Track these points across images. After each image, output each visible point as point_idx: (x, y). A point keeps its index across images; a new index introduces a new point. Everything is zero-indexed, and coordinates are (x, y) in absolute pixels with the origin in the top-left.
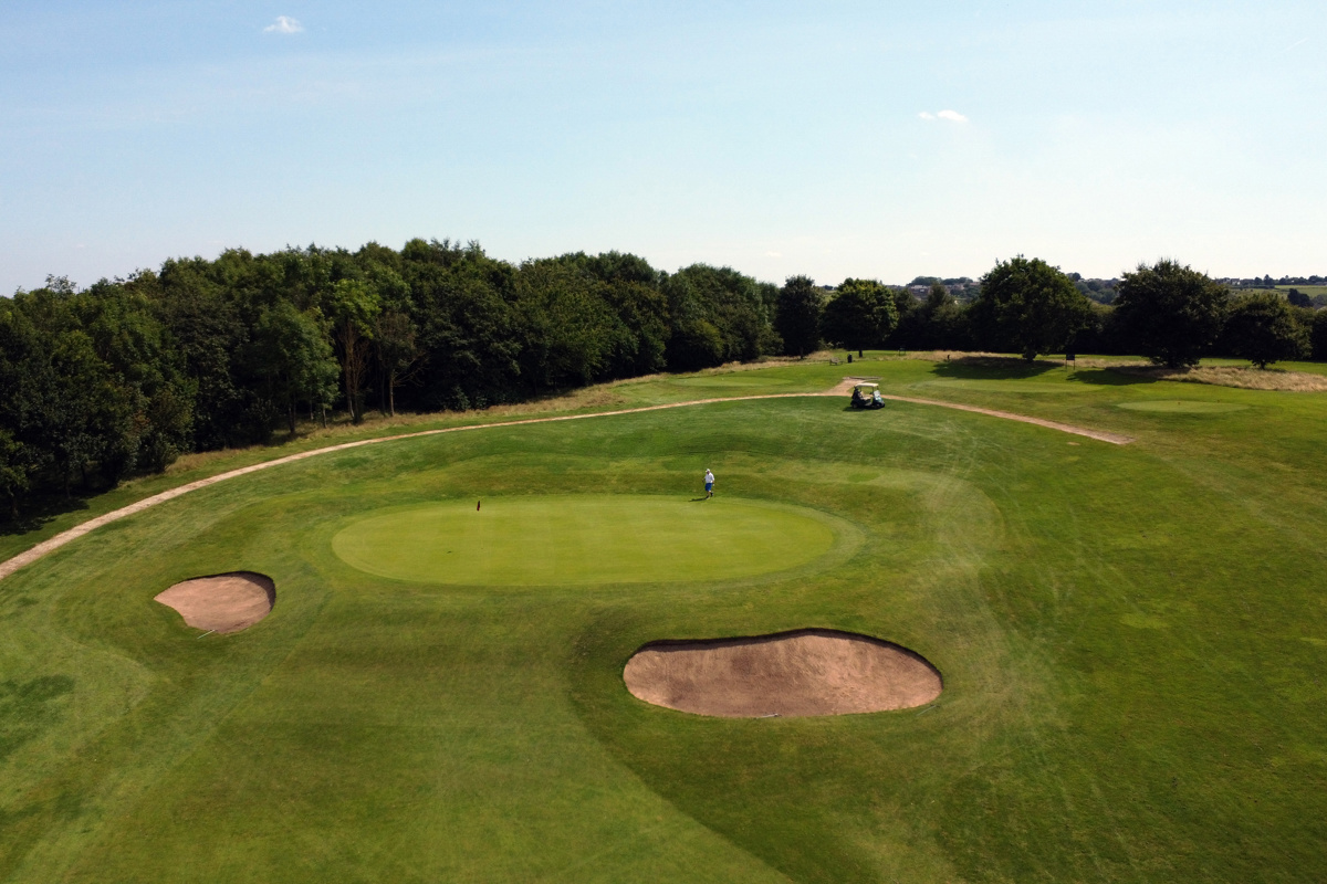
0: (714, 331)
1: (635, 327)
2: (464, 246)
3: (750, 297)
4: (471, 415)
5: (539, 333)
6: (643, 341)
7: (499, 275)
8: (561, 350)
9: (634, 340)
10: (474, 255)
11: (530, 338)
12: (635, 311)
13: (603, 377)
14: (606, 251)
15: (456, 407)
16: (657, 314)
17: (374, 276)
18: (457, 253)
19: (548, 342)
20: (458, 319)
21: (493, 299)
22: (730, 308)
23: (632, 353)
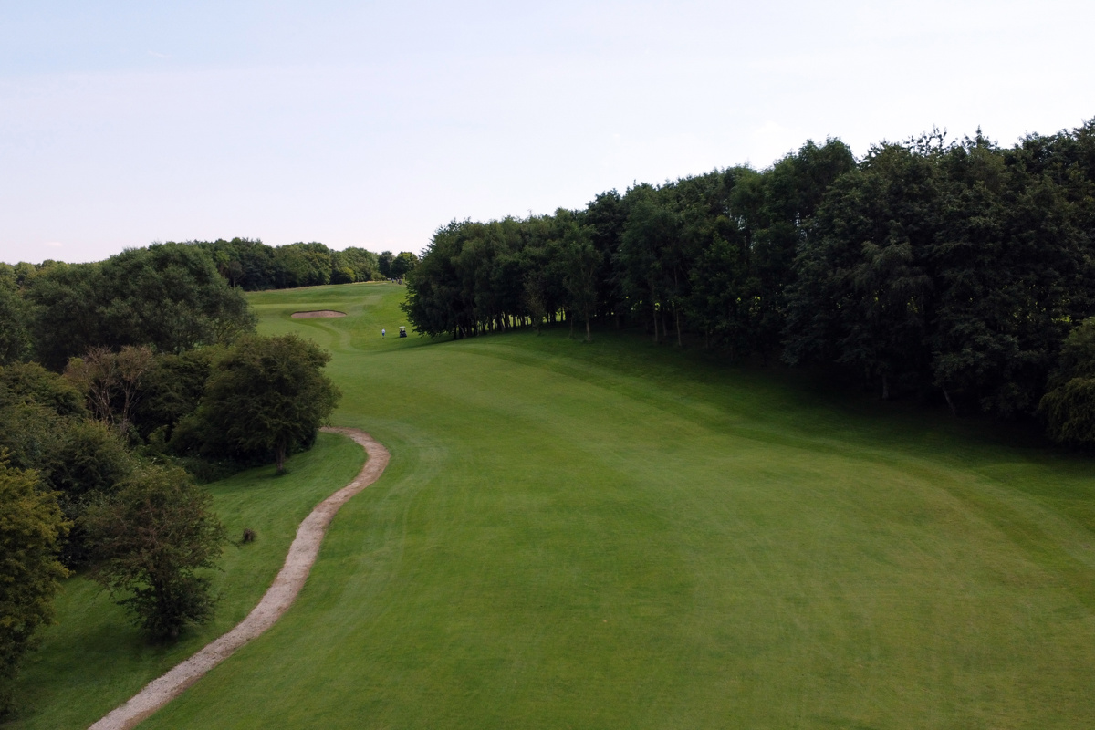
0: (351, 271)
1: (317, 268)
2: (255, 240)
3: (371, 260)
4: (259, 292)
5: (281, 268)
6: (321, 274)
7: (268, 250)
8: (289, 273)
9: (317, 273)
10: (258, 243)
11: (278, 269)
12: (317, 263)
13: (303, 285)
14: (311, 242)
15: (254, 290)
16: (326, 264)
17: (227, 250)
18: (252, 242)
19: (284, 270)
20: (255, 264)
21: (266, 257)
22: (361, 263)
23: (316, 276)
